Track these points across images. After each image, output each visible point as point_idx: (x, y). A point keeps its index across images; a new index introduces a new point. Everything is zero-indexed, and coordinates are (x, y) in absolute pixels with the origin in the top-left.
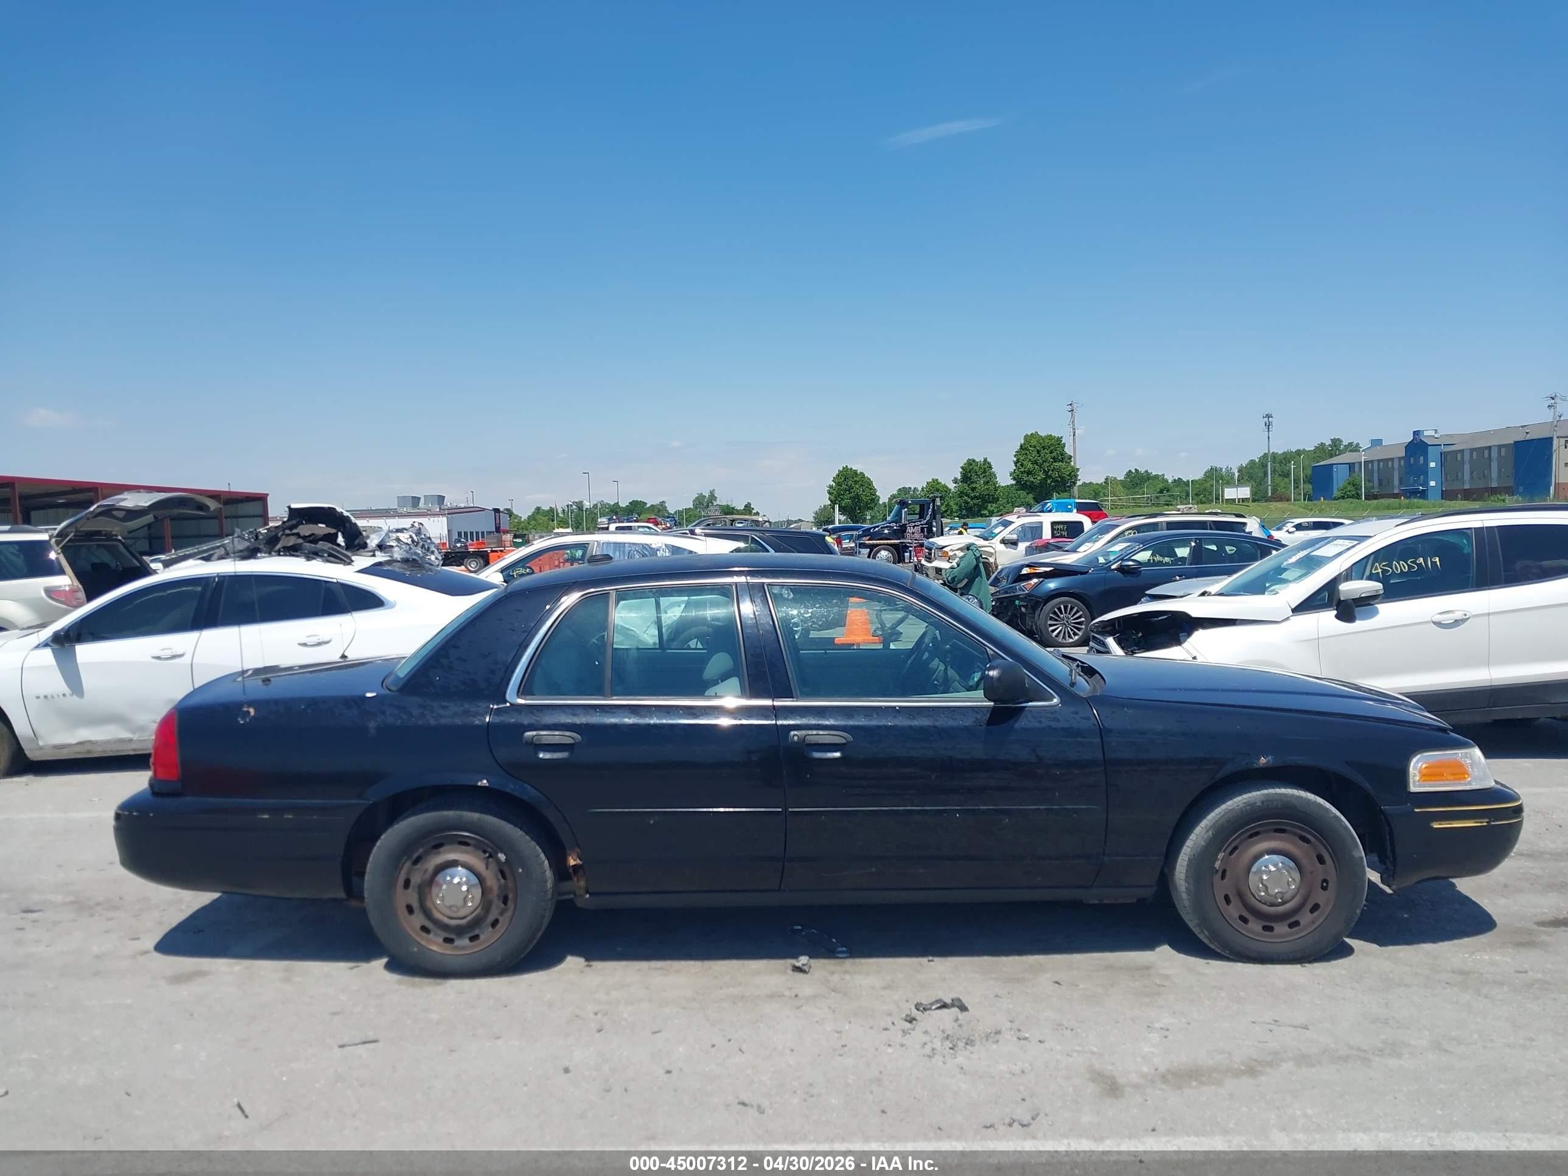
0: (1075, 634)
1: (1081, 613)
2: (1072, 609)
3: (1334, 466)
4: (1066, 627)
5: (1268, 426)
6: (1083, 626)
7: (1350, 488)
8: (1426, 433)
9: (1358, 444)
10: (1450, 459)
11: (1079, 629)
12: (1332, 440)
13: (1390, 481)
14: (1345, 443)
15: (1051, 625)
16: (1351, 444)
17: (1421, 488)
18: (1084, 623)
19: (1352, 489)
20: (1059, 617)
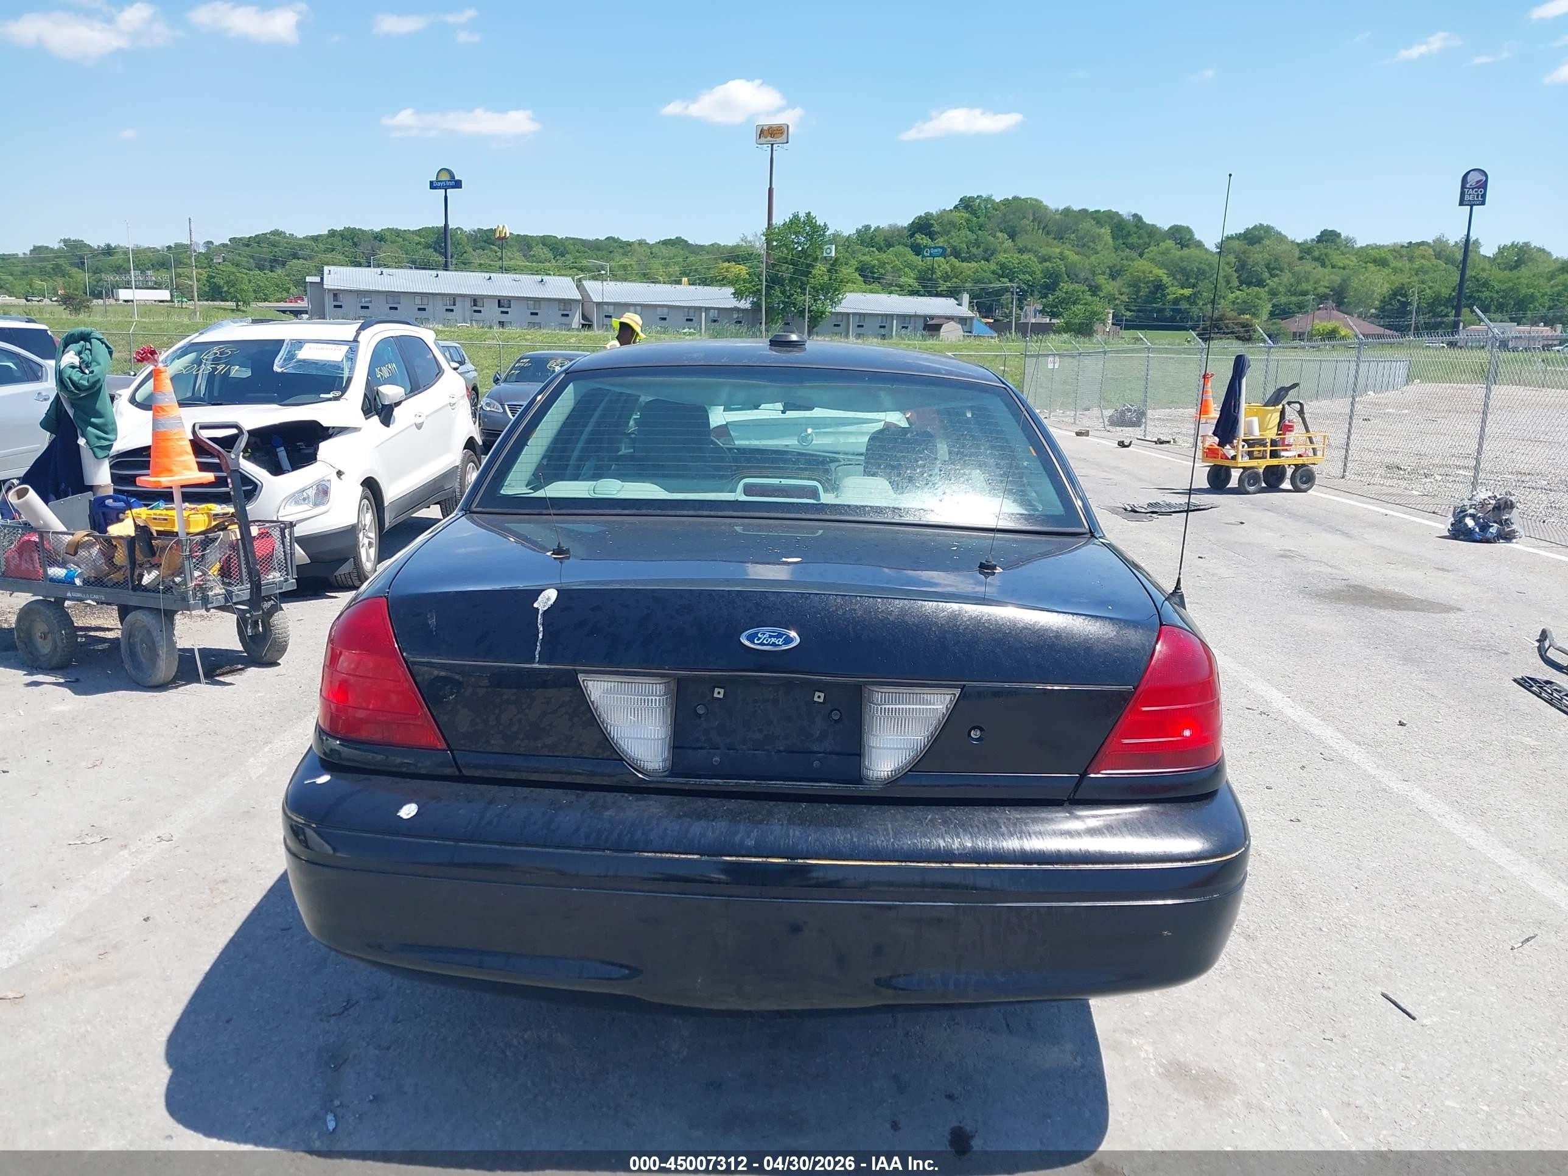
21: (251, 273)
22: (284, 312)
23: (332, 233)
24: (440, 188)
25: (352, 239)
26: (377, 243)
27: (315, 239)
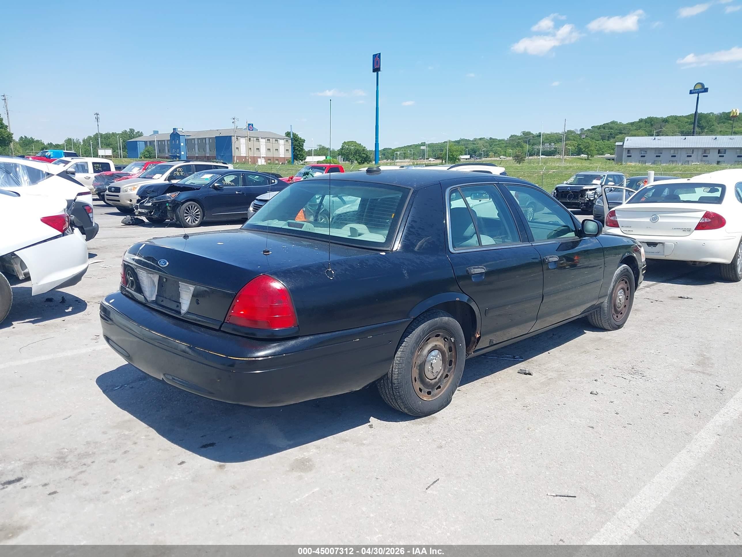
0: (196, 220)
1: (198, 209)
2: (194, 207)
3: (138, 142)
4: (192, 217)
5: (97, 119)
6: (200, 217)
7: (146, 153)
8: (179, 130)
9: (142, 132)
10: (189, 142)
11: (198, 218)
12: (130, 129)
13: (164, 150)
14: (136, 131)
15: (186, 216)
16: (138, 132)
17: (178, 155)
18: (200, 215)
19: (148, 153)
20: (189, 212)
21: (597, 142)
22: (609, 159)
23: (641, 121)
24: (695, 93)
25: (651, 122)
26: (664, 124)
27: (632, 124)
